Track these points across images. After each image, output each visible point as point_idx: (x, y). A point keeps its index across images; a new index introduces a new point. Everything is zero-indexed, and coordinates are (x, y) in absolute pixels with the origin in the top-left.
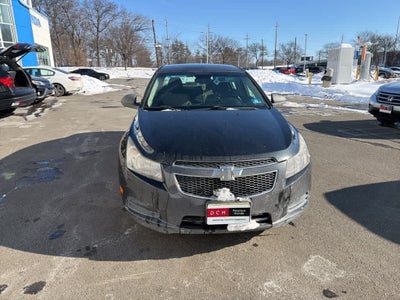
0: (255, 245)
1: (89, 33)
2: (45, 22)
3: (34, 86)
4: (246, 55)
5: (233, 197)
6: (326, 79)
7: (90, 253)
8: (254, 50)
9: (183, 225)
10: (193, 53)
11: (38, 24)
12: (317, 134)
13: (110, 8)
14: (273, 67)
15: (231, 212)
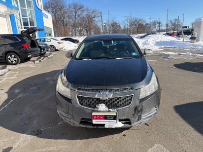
0: (124, 135)
1: (71, 20)
2: (50, 16)
3: (40, 47)
4: (150, 27)
5: (107, 109)
6: (193, 38)
7: (38, 134)
8: (154, 24)
9: (81, 123)
10: (122, 28)
11: (47, 17)
12: (181, 70)
13: (81, 7)
14: (165, 33)
15: (105, 117)
